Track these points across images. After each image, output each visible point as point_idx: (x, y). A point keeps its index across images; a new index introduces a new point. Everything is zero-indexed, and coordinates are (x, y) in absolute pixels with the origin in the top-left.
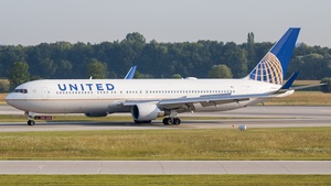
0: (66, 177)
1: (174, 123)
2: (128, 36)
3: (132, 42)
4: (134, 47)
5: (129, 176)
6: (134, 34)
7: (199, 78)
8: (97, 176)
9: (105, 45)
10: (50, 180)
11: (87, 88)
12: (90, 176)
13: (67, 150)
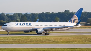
0: (49, 49)
1: (48, 34)
2: (66, 10)
3: (67, 12)
4: (67, 13)
5: (66, 48)
6: (67, 10)
7: (55, 22)
8: (57, 48)
9: (59, 13)
10: (45, 49)
11: (24, 25)
12: (55, 49)
13: (49, 41)
